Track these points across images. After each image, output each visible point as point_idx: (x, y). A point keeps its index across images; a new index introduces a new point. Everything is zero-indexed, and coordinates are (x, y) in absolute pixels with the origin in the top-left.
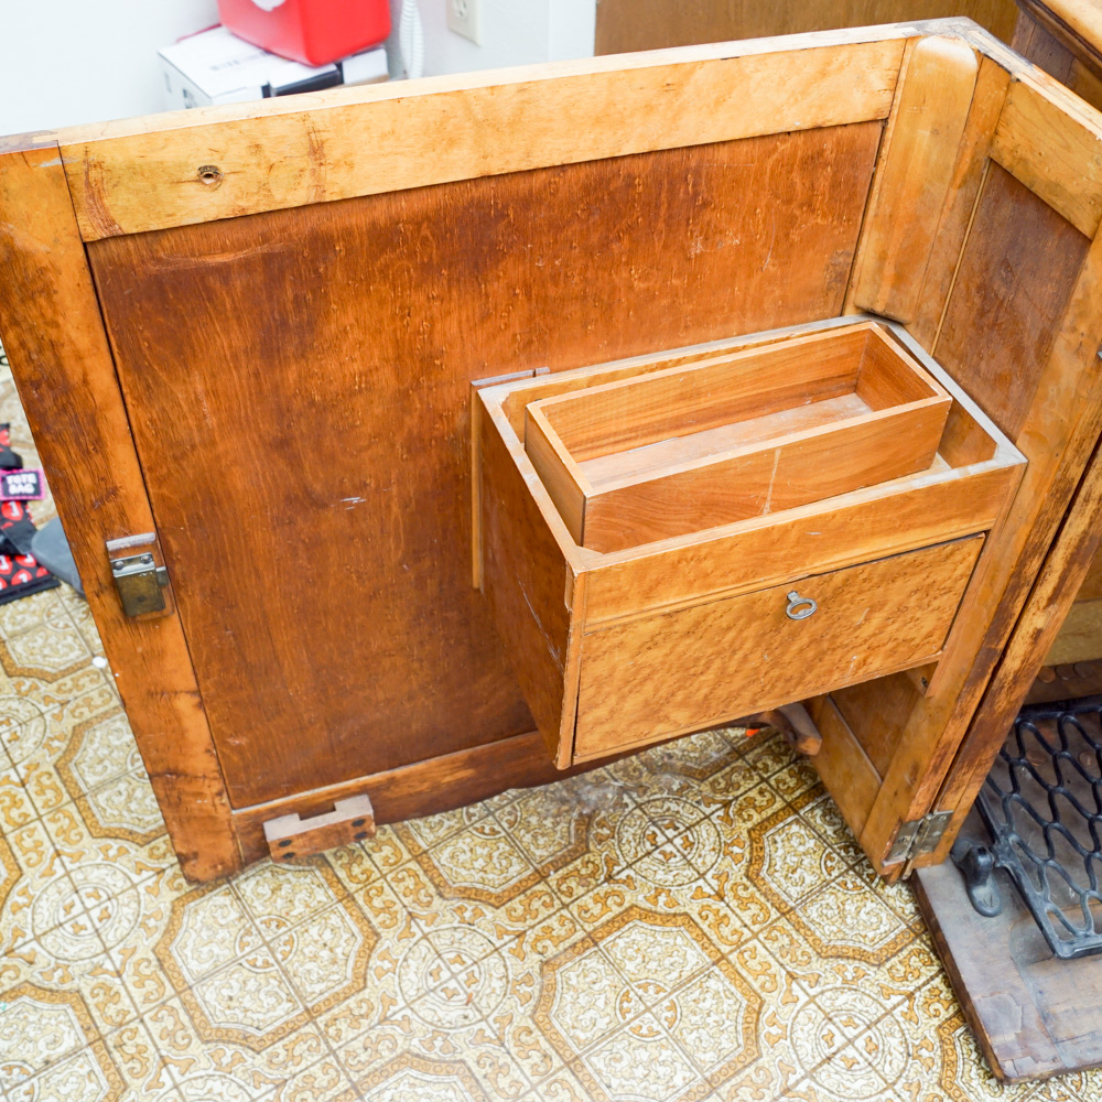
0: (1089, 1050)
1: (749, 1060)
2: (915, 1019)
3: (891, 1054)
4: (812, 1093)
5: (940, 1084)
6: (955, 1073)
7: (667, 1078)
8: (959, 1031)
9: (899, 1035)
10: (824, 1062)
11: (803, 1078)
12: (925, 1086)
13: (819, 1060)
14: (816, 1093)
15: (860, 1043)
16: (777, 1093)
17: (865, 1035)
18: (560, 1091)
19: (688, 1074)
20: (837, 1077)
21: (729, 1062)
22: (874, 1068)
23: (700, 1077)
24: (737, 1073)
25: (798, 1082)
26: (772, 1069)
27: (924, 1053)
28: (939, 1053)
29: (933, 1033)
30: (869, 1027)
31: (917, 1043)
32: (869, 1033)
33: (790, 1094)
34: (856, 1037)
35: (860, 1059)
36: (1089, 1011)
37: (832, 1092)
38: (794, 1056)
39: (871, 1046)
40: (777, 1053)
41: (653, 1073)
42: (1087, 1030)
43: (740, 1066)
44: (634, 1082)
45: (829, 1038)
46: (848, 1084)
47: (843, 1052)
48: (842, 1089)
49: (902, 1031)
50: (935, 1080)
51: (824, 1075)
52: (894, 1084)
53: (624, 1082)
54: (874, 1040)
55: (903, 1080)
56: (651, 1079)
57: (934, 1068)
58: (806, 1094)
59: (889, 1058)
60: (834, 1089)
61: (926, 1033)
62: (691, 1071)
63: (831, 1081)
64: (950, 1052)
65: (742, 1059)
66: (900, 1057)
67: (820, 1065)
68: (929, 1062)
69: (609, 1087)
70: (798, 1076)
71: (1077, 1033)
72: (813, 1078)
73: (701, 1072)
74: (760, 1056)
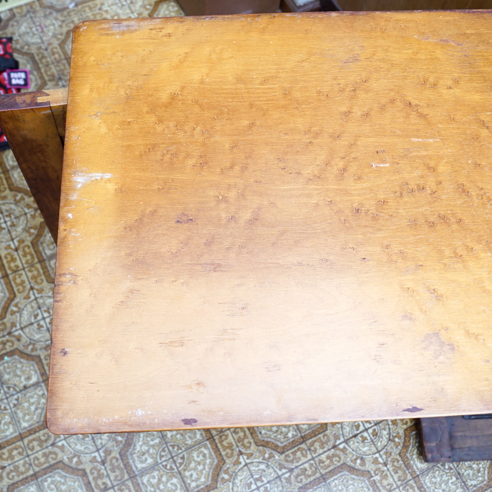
0: (466, 455)
1: (321, 431)
2: (396, 424)
3: (382, 438)
4: (345, 450)
5: (400, 454)
6: (407, 451)
7: (285, 433)
8: (414, 433)
9: (387, 430)
10: (353, 437)
11: (343, 442)
12: (393, 454)
13: (351, 436)
14: (347, 450)
15: (370, 431)
16: (330, 447)
17: (373, 428)
18: (240, 432)
19: (295, 433)
20: (357, 444)
21: (313, 431)
22: (374, 443)
23: (299, 435)
24: (316, 436)
25: (340, 444)
26: (331, 437)
27: (397, 440)
28: (403, 441)
29: (402, 431)
30: (376, 425)
31: (395, 435)
32: (375, 427)
33: (335, 448)
34: (369, 428)
35: (369, 438)
36: (471, 437)
37: (353, 450)
38: (341, 432)
39: (375, 433)
40: (334, 429)
41: (280, 430)
42: (468, 445)
43: (317, 433)
44: (271, 433)
45: (357, 426)
46: (361, 448)
47: (362, 434)
48: (358, 450)
49: (389, 428)
50: (398, 452)
51: (351, 443)
52: (380, 451)
53: (267, 432)
54: (377, 431)
55: (384, 450)
56: (279, 433)
57: (399, 447)
58: (342, 449)
59: (381, 439)
60: (355, 449)
61: (400, 431)
62: (296, 432)
63: (354, 446)
64: (407, 441)
65: (319, 430)
66: (386, 440)
67: (351, 438)
68: (397, 444)
69: (260, 433)
70: (340, 441)
71: (463, 446)
72: (347, 443)
73: (300, 433)
74: (327, 430)
